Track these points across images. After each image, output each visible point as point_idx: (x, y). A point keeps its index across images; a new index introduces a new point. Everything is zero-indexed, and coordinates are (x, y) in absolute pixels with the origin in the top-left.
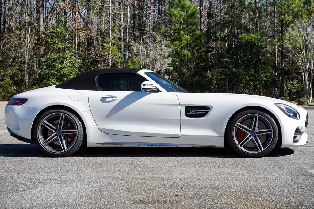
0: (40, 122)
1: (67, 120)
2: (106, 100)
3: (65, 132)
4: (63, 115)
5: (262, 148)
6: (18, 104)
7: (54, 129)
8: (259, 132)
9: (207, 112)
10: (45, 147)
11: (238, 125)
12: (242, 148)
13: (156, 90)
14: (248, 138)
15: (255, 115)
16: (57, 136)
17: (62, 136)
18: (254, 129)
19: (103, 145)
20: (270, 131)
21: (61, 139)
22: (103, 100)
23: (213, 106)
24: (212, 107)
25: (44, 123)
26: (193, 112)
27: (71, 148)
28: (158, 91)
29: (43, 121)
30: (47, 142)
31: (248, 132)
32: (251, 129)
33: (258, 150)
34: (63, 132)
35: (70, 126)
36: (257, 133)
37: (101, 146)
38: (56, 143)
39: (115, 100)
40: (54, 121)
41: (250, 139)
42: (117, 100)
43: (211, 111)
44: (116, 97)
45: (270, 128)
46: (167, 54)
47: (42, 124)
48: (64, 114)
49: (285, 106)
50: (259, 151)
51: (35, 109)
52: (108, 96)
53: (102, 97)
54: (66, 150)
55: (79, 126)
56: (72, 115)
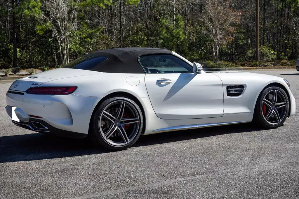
2: (161, 84)
3: (123, 122)
4: (123, 103)
5: (280, 119)
9: (242, 91)
10: (107, 141)
11: (264, 100)
12: (268, 121)
15: (275, 90)
16: (117, 127)
17: (121, 126)
18: (274, 103)
20: (285, 104)
22: (159, 83)
24: (245, 85)
25: (104, 113)
26: (232, 91)
29: (103, 111)
31: (270, 106)
32: (272, 103)
33: (277, 122)
34: (122, 122)
36: (276, 106)
37: (157, 132)
39: (169, 83)
41: (272, 113)
42: (171, 83)
43: (245, 89)
44: (170, 80)
47: (102, 115)
48: (125, 102)
50: (279, 122)
51: (95, 98)
52: (161, 79)
53: (157, 81)
54: (129, 142)
55: (140, 114)
56: (132, 102)
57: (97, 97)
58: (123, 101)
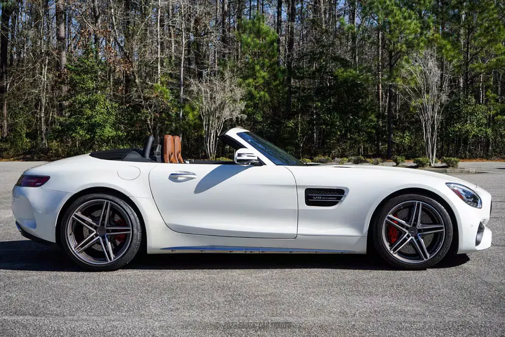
0: (70, 215)
1: (115, 211)
2: (177, 179)
3: (110, 231)
4: (107, 204)
5: (428, 255)
6: (34, 185)
7: (93, 226)
8: (422, 230)
9: (339, 198)
10: (78, 254)
11: (389, 218)
12: (396, 256)
13: (258, 162)
14: (405, 240)
15: (417, 202)
16: (98, 237)
17: (106, 236)
18: (415, 225)
19: (172, 251)
20: (441, 228)
21: (105, 244)
22: (174, 177)
23: (349, 188)
24: (348, 190)
25: (76, 216)
26: (318, 198)
27: (121, 257)
28: (260, 163)
29: (74, 213)
30: (82, 246)
31: (405, 230)
32: (410, 225)
33: (421, 259)
34: (108, 231)
35: (120, 220)
36: (420, 231)
37: (170, 252)
38: (96, 247)
39: (192, 179)
40: (93, 212)
41: (408, 240)
42: (195, 178)
43: (346, 196)
44: (194, 174)
45: (440, 223)
46: (239, 96)
47: (73, 218)
48: (110, 202)
49: (461, 187)
50: (424, 260)
51: (62, 194)
52: (180, 172)
53: (172, 174)
54: (113, 260)
55: (134, 221)
56: (122, 203)
57: (66, 193)
58: (106, 201)
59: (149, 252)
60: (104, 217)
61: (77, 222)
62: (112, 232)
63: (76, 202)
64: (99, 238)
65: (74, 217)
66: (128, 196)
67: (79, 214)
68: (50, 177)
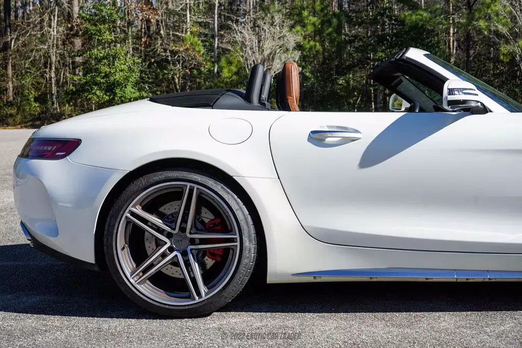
0: (121, 213)
2: (324, 140)
3: (197, 241)
4: (191, 190)
6: (52, 156)
7: (165, 233)
10: (138, 287)
16: (175, 253)
17: (189, 252)
19: (315, 278)
21: (188, 264)
22: (317, 137)
25: (133, 214)
27: (221, 291)
28: (479, 109)
29: (130, 208)
30: (144, 272)
34: (192, 241)
35: (212, 220)
37: (310, 279)
38: (172, 272)
39: (353, 140)
40: (162, 205)
42: (358, 139)
44: (357, 131)
46: (292, 45)
47: (127, 217)
48: (196, 186)
51: (105, 172)
52: (328, 127)
53: (314, 132)
54: (204, 297)
55: (243, 224)
56: (219, 188)
57: (113, 170)
58: (189, 185)
59: (270, 279)
60: (186, 214)
61: (135, 225)
62: (200, 244)
63: (133, 187)
64: (176, 256)
65: (129, 215)
66: (231, 175)
67: (139, 211)
68: (81, 140)
